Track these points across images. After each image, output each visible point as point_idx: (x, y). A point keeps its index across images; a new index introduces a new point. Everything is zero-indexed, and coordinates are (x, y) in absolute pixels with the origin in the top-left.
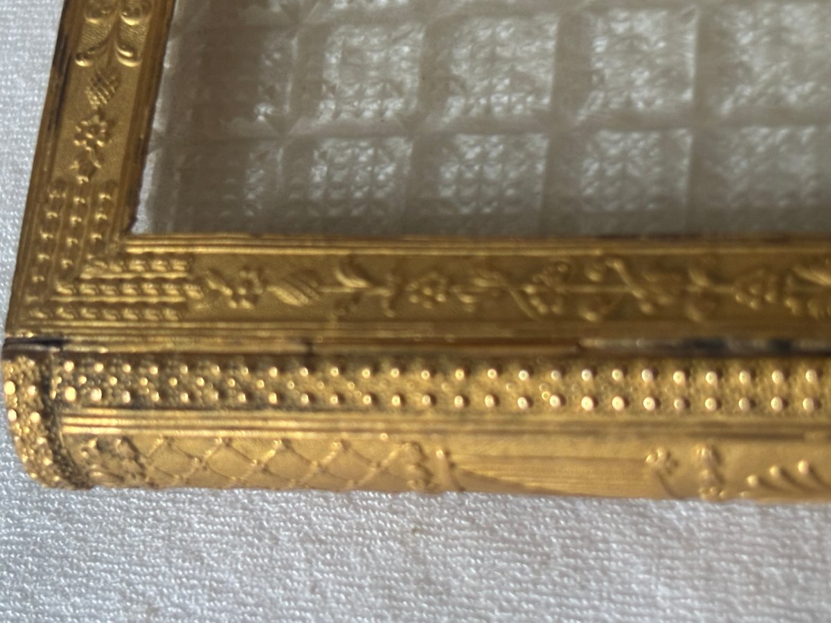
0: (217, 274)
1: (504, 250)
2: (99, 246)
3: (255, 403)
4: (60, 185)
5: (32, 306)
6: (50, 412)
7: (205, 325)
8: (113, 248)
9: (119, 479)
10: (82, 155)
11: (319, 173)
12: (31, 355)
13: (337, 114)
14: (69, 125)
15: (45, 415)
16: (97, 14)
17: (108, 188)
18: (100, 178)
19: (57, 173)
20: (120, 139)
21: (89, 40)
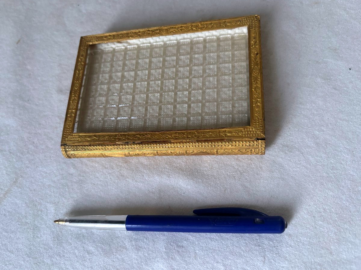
0: (81, 137)
1: (109, 133)
2: (70, 134)
3: (85, 150)
4: (66, 128)
5: (63, 141)
6: (66, 151)
7: (80, 142)
8: (71, 135)
9: (74, 157)
10: (68, 125)
11: (93, 125)
12: (63, 146)
13: (95, 118)
14: (67, 122)
15: (65, 152)
16: (70, 110)
17: (71, 128)
18: (70, 127)
19: (66, 127)
20: (72, 123)
21: (69, 113)
